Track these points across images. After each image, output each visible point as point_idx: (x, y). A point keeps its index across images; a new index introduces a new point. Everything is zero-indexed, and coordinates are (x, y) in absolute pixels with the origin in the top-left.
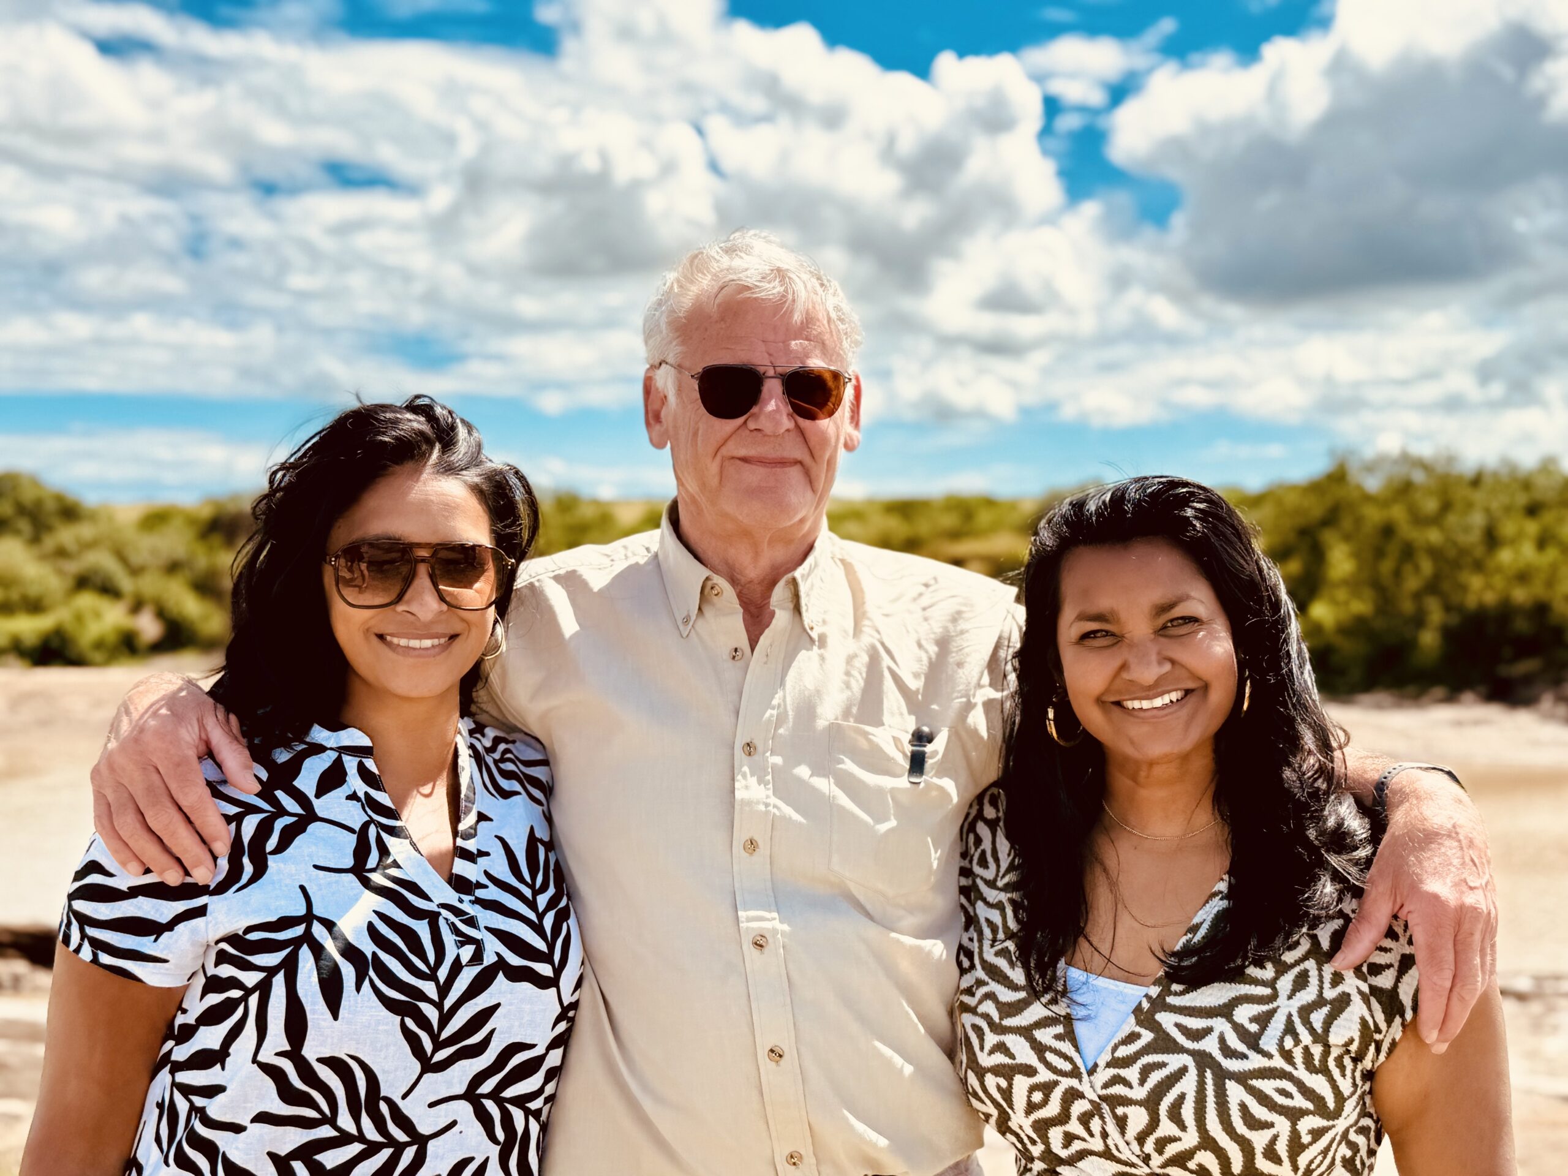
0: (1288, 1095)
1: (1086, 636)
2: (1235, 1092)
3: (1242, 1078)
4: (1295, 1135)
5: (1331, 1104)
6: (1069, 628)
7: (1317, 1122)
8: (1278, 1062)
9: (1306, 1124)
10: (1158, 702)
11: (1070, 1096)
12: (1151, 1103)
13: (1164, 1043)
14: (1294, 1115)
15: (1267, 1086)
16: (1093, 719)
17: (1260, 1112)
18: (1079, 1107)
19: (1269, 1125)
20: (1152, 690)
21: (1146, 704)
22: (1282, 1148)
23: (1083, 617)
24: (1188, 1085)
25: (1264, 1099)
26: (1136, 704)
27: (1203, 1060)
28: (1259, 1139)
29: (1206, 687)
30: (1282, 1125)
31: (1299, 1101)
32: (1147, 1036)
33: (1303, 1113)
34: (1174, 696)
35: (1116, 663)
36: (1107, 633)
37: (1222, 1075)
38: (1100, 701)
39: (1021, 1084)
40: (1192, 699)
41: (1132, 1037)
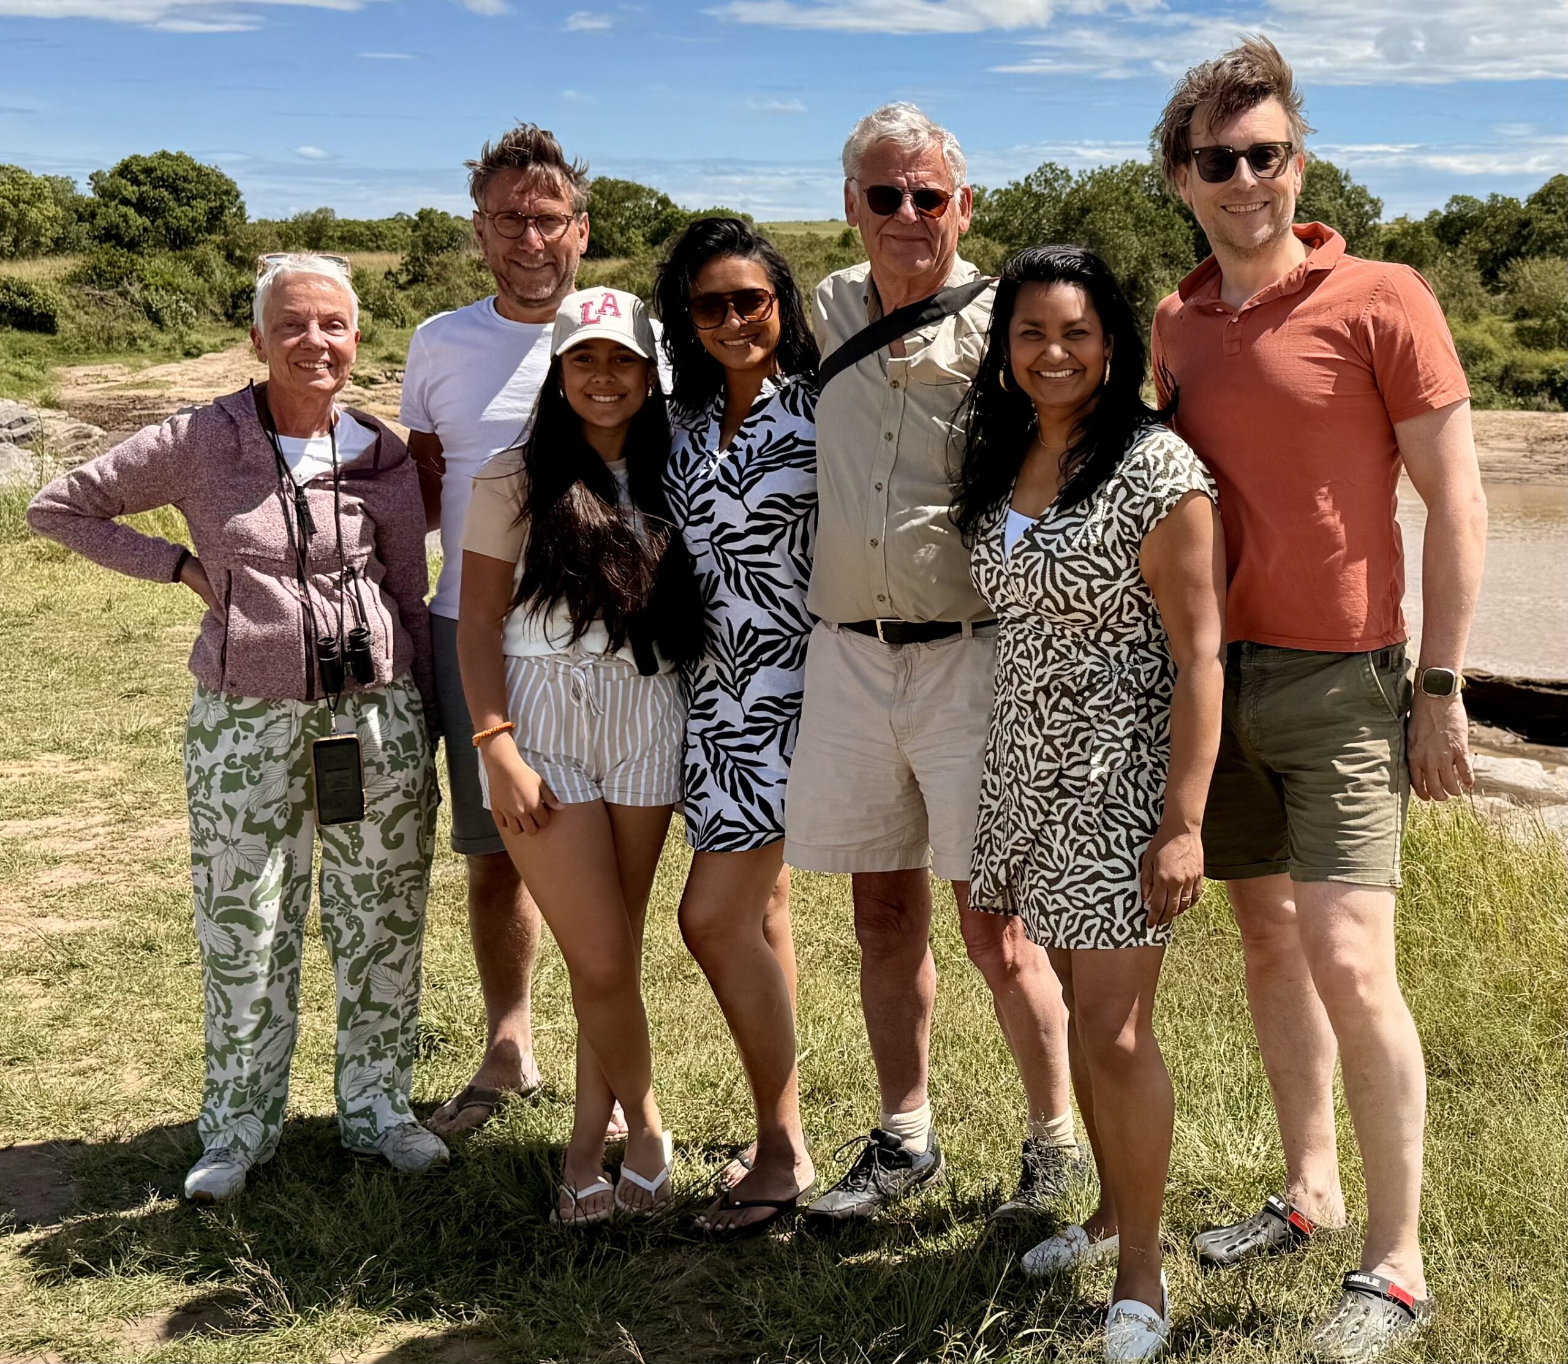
0: (1085, 568)
1: (1026, 333)
2: (1059, 568)
3: (1062, 561)
4: (1090, 589)
5: (1112, 572)
6: (1017, 326)
7: (1104, 582)
8: (1081, 553)
9: (1095, 583)
10: (1059, 375)
11: (1000, 573)
12: (1025, 576)
13: (1035, 547)
14: (1089, 578)
15: (1074, 564)
16: (1022, 379)
17: (1070, 577)
18: (1003, 579)
19: (1076, 584)
20: (1057, 366)
21: (1053, 375)
22: (1083, 595)
23: (1025, 322)
24: (1039, 567)
25: (1072, 571)
26: (1048, 374)
27: (1049, 554)
28: (1071, 591)
29: (1085, 370)
30: (1083, 584)
31: (1091, 571)
32: (1027, 543)
33: (1094, 577)
34: (1068, 372)
35: (1041, 350)
36: (1036, 333)
37: (1054, 560)
38: (1029, 370)
39: (983, 568)
40: (1077, 375)
41: (1021, 543)
